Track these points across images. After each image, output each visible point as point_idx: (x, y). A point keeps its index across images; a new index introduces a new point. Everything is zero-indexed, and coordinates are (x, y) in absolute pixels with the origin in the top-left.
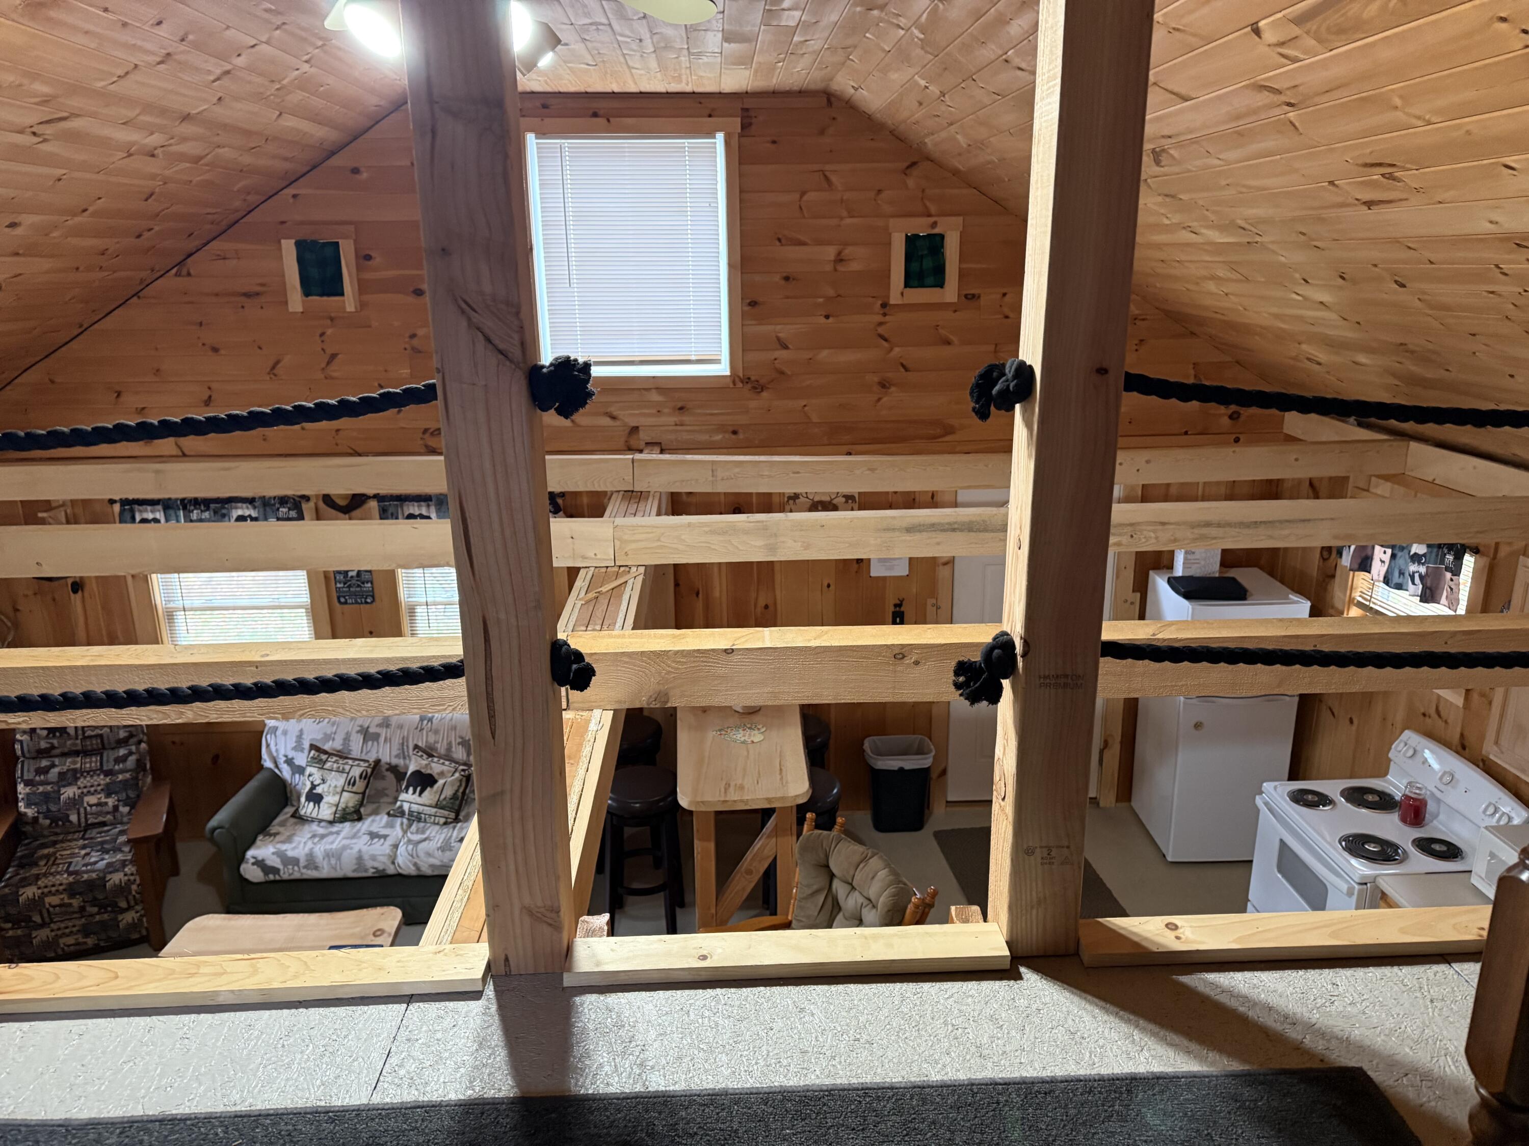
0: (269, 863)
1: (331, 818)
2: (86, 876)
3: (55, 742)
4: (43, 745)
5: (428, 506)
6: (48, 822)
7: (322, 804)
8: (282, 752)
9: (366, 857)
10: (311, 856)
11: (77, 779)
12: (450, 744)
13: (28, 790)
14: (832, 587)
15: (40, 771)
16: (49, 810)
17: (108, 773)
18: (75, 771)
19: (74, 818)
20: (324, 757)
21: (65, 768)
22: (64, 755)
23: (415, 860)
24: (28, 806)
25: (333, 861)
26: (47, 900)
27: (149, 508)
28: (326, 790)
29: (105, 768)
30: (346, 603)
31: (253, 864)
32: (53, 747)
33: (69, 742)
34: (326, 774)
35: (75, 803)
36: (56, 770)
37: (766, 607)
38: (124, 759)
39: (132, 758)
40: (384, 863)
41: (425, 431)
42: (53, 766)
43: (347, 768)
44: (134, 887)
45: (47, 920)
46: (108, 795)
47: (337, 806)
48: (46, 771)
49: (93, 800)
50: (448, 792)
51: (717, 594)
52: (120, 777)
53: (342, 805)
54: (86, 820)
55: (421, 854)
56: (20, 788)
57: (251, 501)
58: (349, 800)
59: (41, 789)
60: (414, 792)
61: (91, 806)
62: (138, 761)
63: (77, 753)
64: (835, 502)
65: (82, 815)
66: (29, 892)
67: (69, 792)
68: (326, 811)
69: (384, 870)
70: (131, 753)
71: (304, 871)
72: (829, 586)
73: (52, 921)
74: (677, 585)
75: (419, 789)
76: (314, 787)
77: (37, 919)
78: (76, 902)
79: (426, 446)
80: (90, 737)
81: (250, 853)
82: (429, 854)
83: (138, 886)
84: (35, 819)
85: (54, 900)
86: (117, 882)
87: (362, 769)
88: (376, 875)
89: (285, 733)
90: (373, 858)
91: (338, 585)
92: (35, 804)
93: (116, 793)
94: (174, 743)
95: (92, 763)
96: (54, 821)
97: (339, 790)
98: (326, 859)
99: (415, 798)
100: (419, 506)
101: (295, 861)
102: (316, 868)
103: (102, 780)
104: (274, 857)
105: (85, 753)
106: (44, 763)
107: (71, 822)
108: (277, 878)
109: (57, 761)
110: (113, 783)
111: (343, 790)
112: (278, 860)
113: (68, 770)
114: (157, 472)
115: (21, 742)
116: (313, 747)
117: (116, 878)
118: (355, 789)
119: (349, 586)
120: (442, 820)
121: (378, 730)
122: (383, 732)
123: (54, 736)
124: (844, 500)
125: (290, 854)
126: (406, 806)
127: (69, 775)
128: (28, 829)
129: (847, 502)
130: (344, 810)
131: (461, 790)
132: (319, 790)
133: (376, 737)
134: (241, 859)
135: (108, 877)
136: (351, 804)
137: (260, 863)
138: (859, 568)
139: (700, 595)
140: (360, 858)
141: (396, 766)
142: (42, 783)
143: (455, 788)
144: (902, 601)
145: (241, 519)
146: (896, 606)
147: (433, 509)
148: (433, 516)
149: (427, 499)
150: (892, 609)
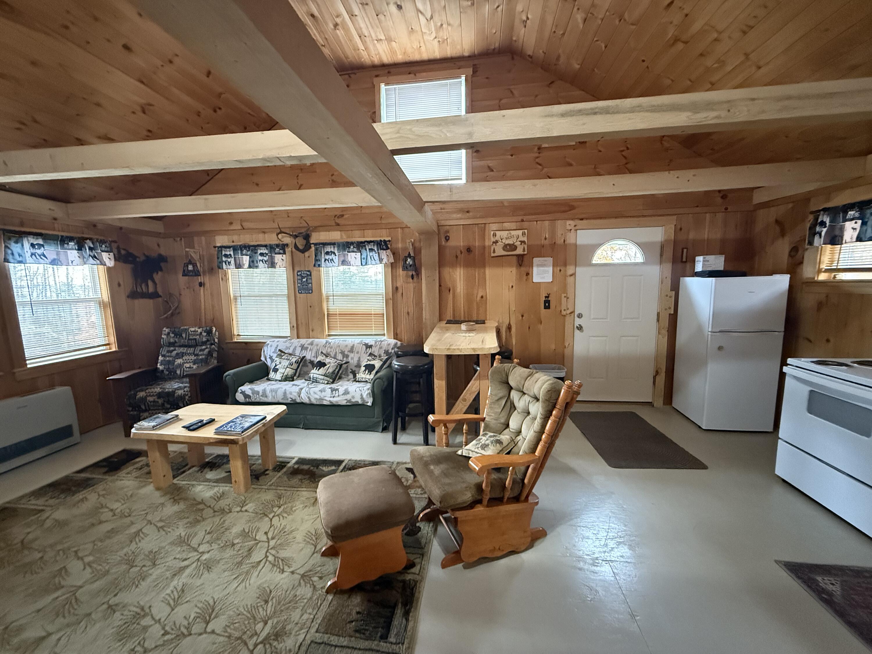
0: (247, 393)
1: (280, 379)
2: (167, 390)
3: (177, 340)
4: (172, 340)
5: (334, 247)
6: (167, 373)
7: (278, 373)
8: (269, 354)
9: (288, 393)
10: (264, 391)
11: (183, 356)
12: (336, 353)
13: (162, 359)
14: (514, 287)
15: (168, 352)
16: (169, 368)
17: (195, 355)
18: (183, 353)
19: (178, 372)
20: (283, 354)
21: (179, 352)
22: (180, 346)
23: (309, 395)
24: (161, 365)
25: (274, 394)
26: (148, 398)
27: (228, 249)
28: (281, 367)
29: (195, 353)
30: (301, 293)
31: (240, 393)
32: (176, 342)
33: (182, 341)
34: (282, 361)
35: (180, 366)
36: (175, 352)
37: (482, 297)
38: (203, 350)
39: (207, 350)
40: (295, 396)
41: (335, 216)
42: (175, 350)
43: (291, 358)
44: (187, 397)
45: (147, 408)
46: (194, 364)
47: (283, 374)
48: (171, 351)
49: (188, 365)
50: (331, 370)
51: (458, 290)
52: (201, 357)
53: (286, 374)
54: (183, 373)
55: (312, 393)
56: (160, 358)
57: (266, 246)
58: (289, 372)
59: (168, 359)
60: (316, 369)
61: (186, 368)
62: (209, 352)
63: (185, 346)
64: (515, 244)
65: (182, 371)
66: (141, 394)
67: (179, 361)
68: (278, 376)
69: (295, 399)
70: (207, 348)
71: (261, 398)
72: (512, 287)
73: (150, 410)
74: (440, 286)
75: (318, 368)
76: (276, 365)
77: (143, 407)
78: (160, 401)
79: (336, 223)
80: (191, 339)
81: (240, 388)
82: (315, 393)
83: (189, 397)
84: (163, 371)
85: (151, 399)
86: (180, 394)
87: (296, 359)
88: (292, 402)
89: (271, 346)
90: (291, 393)
91: (299, 285)
92: (164, 365)
93: (197, 363)
94: (233, 353)
95: (191, 350)
96: (170, 372)
97: (285, 367)
98: (271, 393)
99: (316, 372)
100: (331, 247)
101: (258, 393)
102: (266, 397)
103: (193, 358)
104: (250, 391)
105: (188, 346)
106: (172, 348)
107: (177, 374)
108: (250, 401)
109: (177, 348)
110: (197, 359)
111: (287, 367)
112: (251, 393)
113: (180, 352)
114: (206, 199)
115: (163, 338)
116: (280, 350)
117: (180, 392)
118: (292, 367)
119: (303, 285)
120: (326, 382)
121: (308, 346)
122: (310, 347)
123: (177, 337)
124: (520, 243)
125: (256, 389)
126: (311, 375)
127: (180, 354)
128: (159, 374)
129: (521, 244)
130: (286, 376)
131: (337, 370)
132: (277, 367)
133: (306, 348)
134: (236, 391)
135: (177, 391)
136: (290, 374)
137: (243, 393)
138: (528, 277)
139: (451, 291)
140: (285, 393)
141: (313, 361)
142: (168, 356)
143: (334, 369)
144: (549, 295)
145: (262, 254)
146: (546, 297)
147: (336, 248)
148: (336, 252)
149: (334, 244)
150: (544, 299)
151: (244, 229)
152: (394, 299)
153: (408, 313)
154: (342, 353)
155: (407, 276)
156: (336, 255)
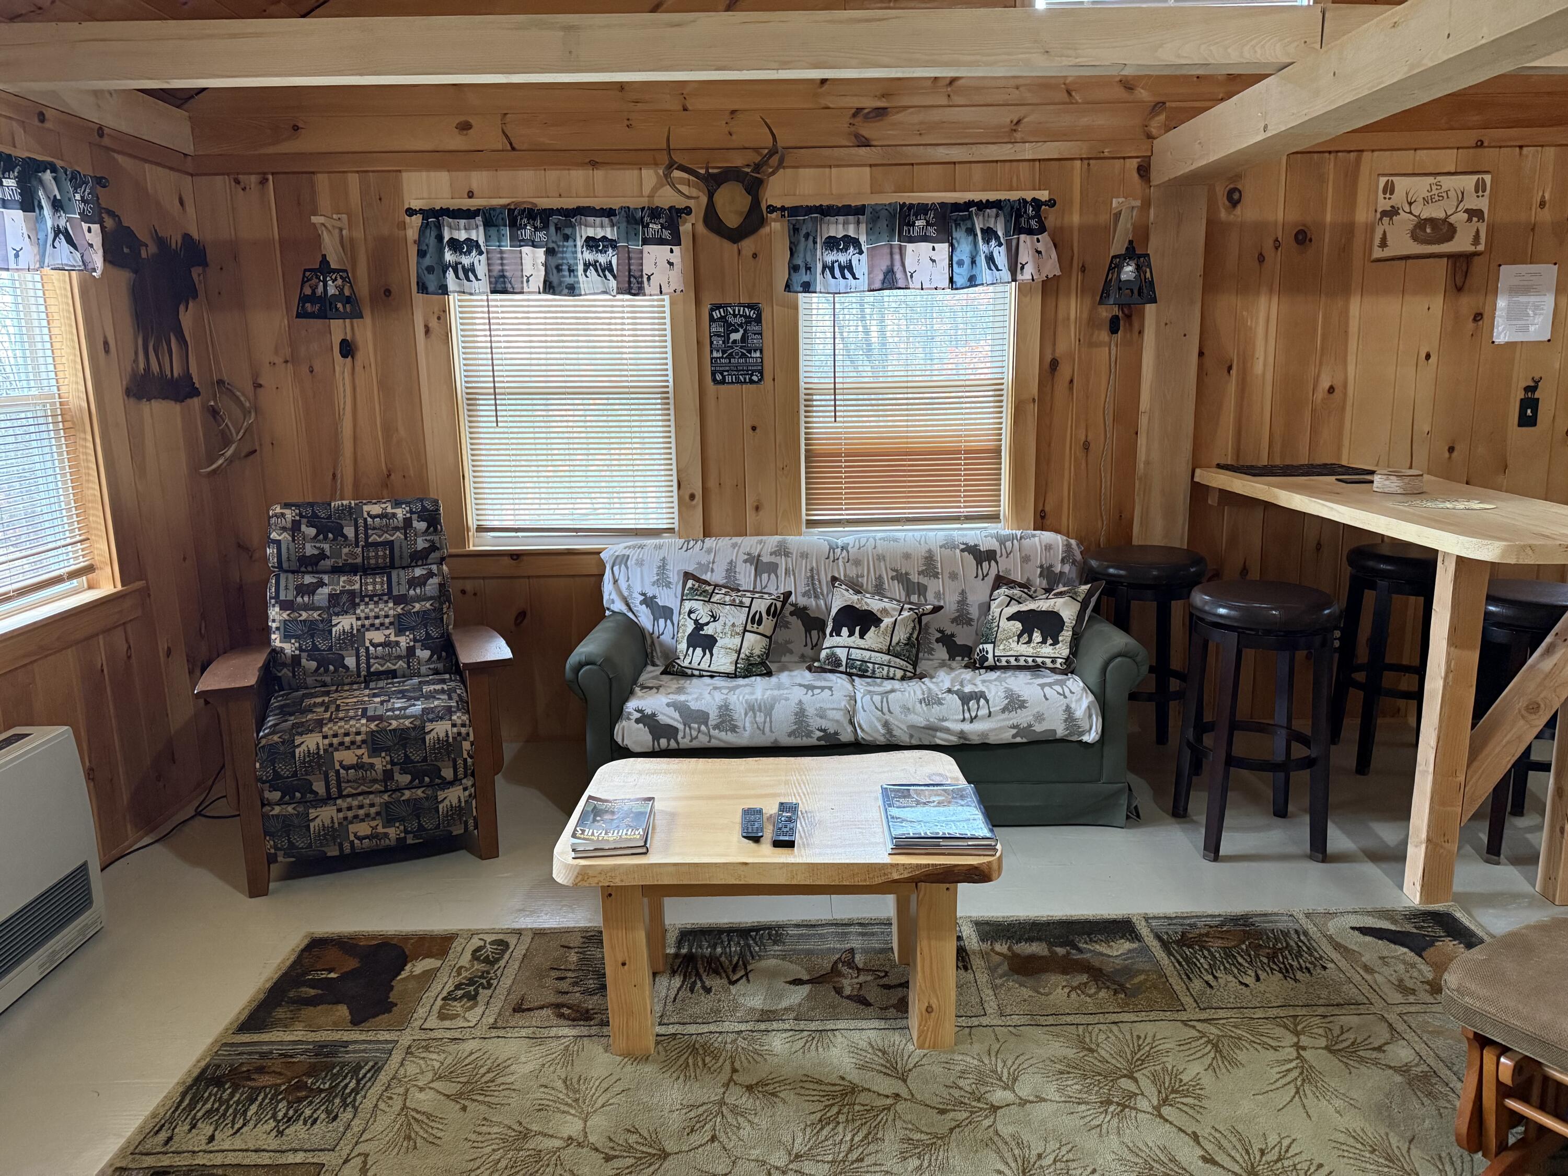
0: (662, 719)
1: (731, 669)
2: (394, 724)
3: (326, 547)
4: (310, 550)
5: (858, 223)
6: (314, 664)
7: (715, 651)
8: (637, 588)
9: (811, 711)
10: (725, 711)
11: (355, 606)
12: (879, 578)
13: (285, 615)
14: (1433, 359)
15: (302, 590)
16: (315, 647)
17: (400, 600)
18: (352, 593)
19: (350, 662)
20: (710, 589)
21: (338, 589)
22: (337, 570)
23: (887, 717)
24: (286, 637)
25: (760, 718)
26: (338, 756)
27: (462, 222)
28: (719, 630)
29: (395, 593)
30: (723, 382)
31: (638, 721)
32: (322, 556)
33: (345, 550)
34: (717, 609)
35: (353, 639)
36: (325, 590)
37: (1331, 390)
38: (421, 582)
39: (434, 581)
40: (837, 721)
41: (859, 110)
42: (321, 584)
43: (747, 601)
45: (335, 790)
46: (400, 632)
47: (738, 652)
48: (311, 590)
49: (378, 636)
50: (901, 635)
51: (1258, 368)
52: (417, 606)
53: (745, 651)
54: (369, 666)
55: (896, 709)
56: (275, 613)
57: (608, 213)
58: (753, 643)
59: (304, 615)
60: (851, 634)
61: (376, 646)
62: (441, 586)
63: (351, 569)
64: (1452, 220)
65: (363, 659)
66: (310, 742)
67: (344, 623)
68: (722, 660)
69: (836, 733)
70: (431, 574)
71: (715, 733)
72: (1428, 356)
73: (341, 795)
74: (1201, 354)
75: (858, 628)
76: (699, 626)
77: (319, 787)
78: (379, 763)
79: (857, 136)
80: (376, 545)
81: (631, 705)
82: (907, 710)
84: (296, 660)
85: (347, 757)
86: (442, 735)
87: (768, 602)
88: (823, 743)
89: (640, 563)
90: (822, 714)
91: (715, 354)
92: (297, 637)
93: (412, 629)
95: (375, 584)
96: (323, 663)
97: (739, 629)
98: (751, 714)
100: (845, 223)
101: (702, 717)
102: (734, 729)
103: (390, 609)
104: (671, 711)
105: (364, 570)
106: (308, 579)
107: (347, 668)
108: (673, 745)
109: (326, 578)
110: (407, 614)
111: (745, 630)
112: (676, 715)
113: (342, 592)
115: (278, 543)
116: (687, 576)
117: (440, 729)
118: (761, 629)
119: (730, 356)
120: (899, 673)
121: (773, 559)
122: (782, 562)
123: (326, 538)
124: (1466, 216)
125: (694, 706)
126: (842, 654)
127: (344, 598)
128: (286, 672)
129: (1470, 220)
130: (748, 658)
131: (915, 636)
132: (708, 630)
133: (772, 568)
134: (617, 714)
135: (429, 726)
136: (757, 652)
137: (648, 720)
138: (1477, 328)
139: (1234, 372)
140: (801, 714)
142: (306, 607)
143: (909, 629)
144: (1537, 382)
145: (591, 243)
146: (1527, 389)
147: (863, 227)
148: (863, 239)
149: (857, 211)
150: (1521, 395)
151: (513, 149)
152: (1045, 399)
153: (1086, 446)
154: (901, 577)
155: (1092, 323)
156: (861, 252)
